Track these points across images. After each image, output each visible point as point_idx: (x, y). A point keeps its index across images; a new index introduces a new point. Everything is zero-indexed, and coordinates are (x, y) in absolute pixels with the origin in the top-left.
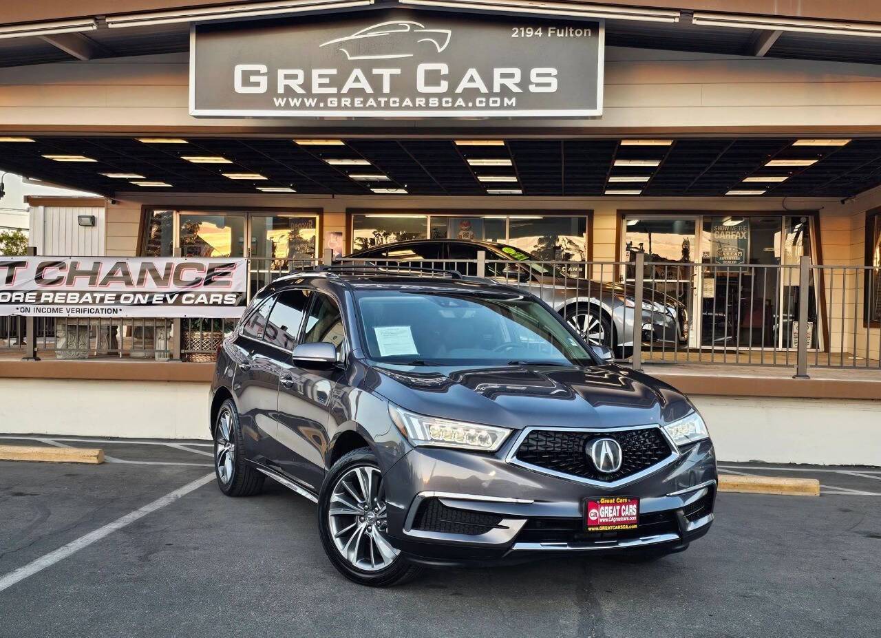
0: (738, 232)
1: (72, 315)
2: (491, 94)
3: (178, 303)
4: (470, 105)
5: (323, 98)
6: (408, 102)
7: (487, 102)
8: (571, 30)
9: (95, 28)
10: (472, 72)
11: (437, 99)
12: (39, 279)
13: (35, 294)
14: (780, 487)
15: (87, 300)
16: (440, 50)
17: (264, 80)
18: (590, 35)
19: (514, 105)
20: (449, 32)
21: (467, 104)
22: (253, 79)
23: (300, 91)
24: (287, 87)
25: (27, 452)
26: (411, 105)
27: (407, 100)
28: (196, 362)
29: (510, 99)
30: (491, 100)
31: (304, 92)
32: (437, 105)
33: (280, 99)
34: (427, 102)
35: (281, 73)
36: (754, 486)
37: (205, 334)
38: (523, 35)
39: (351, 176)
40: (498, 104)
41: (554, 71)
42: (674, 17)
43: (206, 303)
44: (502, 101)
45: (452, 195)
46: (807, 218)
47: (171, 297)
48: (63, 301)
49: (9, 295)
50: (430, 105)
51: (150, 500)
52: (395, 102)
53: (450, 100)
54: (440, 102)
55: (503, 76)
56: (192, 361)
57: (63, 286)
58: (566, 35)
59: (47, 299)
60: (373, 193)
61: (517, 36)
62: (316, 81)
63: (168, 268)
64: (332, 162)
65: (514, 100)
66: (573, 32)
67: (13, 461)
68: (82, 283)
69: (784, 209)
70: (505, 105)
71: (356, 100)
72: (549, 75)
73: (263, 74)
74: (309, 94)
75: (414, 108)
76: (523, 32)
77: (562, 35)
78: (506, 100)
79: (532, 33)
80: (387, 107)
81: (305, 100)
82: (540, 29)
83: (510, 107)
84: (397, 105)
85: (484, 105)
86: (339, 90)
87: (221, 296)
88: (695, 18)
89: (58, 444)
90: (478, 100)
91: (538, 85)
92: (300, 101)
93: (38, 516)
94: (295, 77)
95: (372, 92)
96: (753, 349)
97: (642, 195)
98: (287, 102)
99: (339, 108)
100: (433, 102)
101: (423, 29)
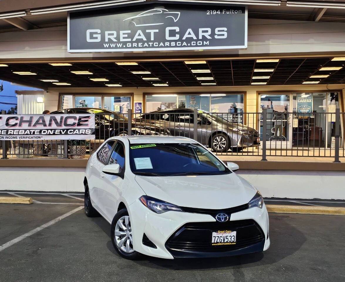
0: (308, 100)
1: (21, 140)
2: (198, 40)
3: (66, 133)
4: (189, 45)
5: (125, 43)
6: (162, 44)
7: (196, 43)
8: (233, 11)
9: (25, 15)
10: (190, 30)
11: (174, 43)
12: (7, 124)
13: (6, 131)
14: (328, 211)
15: (27, 133)
16: (175, 21)
17: (99, 36)
18: (241, 13)
19: (208, 44)
20: (179, 13)
21: (187, 45)
22: (95, 36)
24: (109, 39)
26: (163, 46)
28: (74, 158)
30: (198, 42)
31: (116, 41)
32: (174, 45)
33: (106, 44)
34: (170, 44)
35: (107, 33)
37: (78, 147)
39: (143, 79)
40: (201, 44)
41: (225, 29)
42: (278, 3)
43: (78, 133)
44: (203, 43)
45: (187, 86)
46: (337, 93)
47: (63, 131)
48: (18, 134)
53: (180, 43)
54: (176, 44)
55: (203, 32)
57: (17, 127)
58: (231, 13)
59: (11, 133)
60: (154, 86)
61: (209, 14)
62: (122, 36)
63: (62, 118)
65: (208, 42)
66: (234, 12)
68: (25, 126)
69: (327, 89)
71: (139, 44)
72: (223, 31)
73: (99, 34)
74: (119, 42)
75: (165, 47)
76: (212, 13)
77: (229, 13)
78: (205, 42)
79: (215, 12)
80: (153, 47)
81: (117, 44)
82: (219, 11)
83: (206, 45)
84: (157, 45)
86: (132, 39)
87: (84, 130)
88: (287, 4)
89: (16, 195)
90: (192, 42)
91: (219, 35)
92: (115, 45)
94: (113, 34)
95: (146, 40)
96: (315, 148)
97: (267, 85)
98: (110, 45)
99: (132, 47)
100: (173, 44)
101: (167, 12)
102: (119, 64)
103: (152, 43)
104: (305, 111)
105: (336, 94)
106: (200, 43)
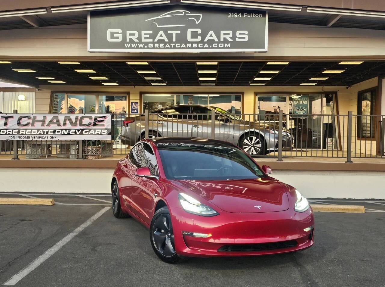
0: (304, 101)
1: (34, 139)
2: (220, 42)
3: (81, 133)
4: (211, 47)
5: (146, 44)
6: (183, 45)
7: (218, 45)
8: (254, 14)
9: (46, 13)
10: (211, 32)
11: (196, 44)
12: (19, 124)
13: (17, 130)
14: (348, 209)
15: (40, 133)
16: (197, 23)
17: (120, 36)
18: (262, 17)
19: (229, 47)
20: (201, 15)
21: (209, 46)
22: (115, 35)
23: (136, 41)
24: (131, 39)
25: (20, 200)
26: (185, 47)
27: (183, 44)
28: (89, 159)
29: (228, 45)
30: (220, 44)
31: (138, 41)
33: (128, 44)
34: (192, 46)
35: (128, 33)
36: (337, 209)
37: (93, 147)
38: (233, 17)
39: (145, 78)
40: (223, 46)
41: (246, 32)
42: (299, 9)
43: (94, 133)
44: (224, 45)
45: (185, 86)
46: (332, 95)
47: (78, 131)
48: (30, 134)
49: (5, 131)
50: (193, 47)
51: (83, 222)
52: (178, 46)
53: (202, 44)
54: (198, 45)
55: (225, 34)
56: (87, 159)
57: (29, 127)
58: (252, 17)
59: (22, 132)
60: (152, 85)
61: (231, 17)
62: (143, 36)
63: (77, 118)
64: (139, 72)
65: (229, 45)
66: (255, 16)
67: (14, 205)
68: (38, 125)
69: (323, 91)
70: (226, 47)
71: (161, 44)
72: (244, 34)
73: (120, 33)
74: (140, 42)
75: (186, 48)
76: (233, 15)
77: (250, 17)
78: (226, 45)
79: (237, 15)
80: (175, 48)
81: (139, 44)
82: (240, 14)
83: (228, 48)
84: (179, 47)
85: (217, 47)
86: (154, 40)
87: (100, 130)
88: (308, 9)
89: (29, 196)
90: (214, 44)
91: (240, 38)
92: (136, 46)
93: (37, 231)
94: (134, 35)
95: (168, 41)
96: (313, 149)
97: (265, 85)
98: (131, 45)
99: (154, 48)
100: (195, 46)
101: (190, 14)
102: (129, 63)
103: (174, 44)
104: (301, 112)
105: (330, 96)
106: (221, 45)
